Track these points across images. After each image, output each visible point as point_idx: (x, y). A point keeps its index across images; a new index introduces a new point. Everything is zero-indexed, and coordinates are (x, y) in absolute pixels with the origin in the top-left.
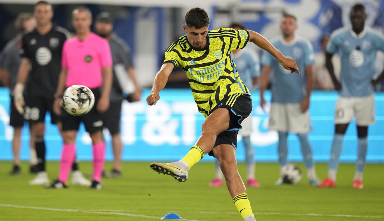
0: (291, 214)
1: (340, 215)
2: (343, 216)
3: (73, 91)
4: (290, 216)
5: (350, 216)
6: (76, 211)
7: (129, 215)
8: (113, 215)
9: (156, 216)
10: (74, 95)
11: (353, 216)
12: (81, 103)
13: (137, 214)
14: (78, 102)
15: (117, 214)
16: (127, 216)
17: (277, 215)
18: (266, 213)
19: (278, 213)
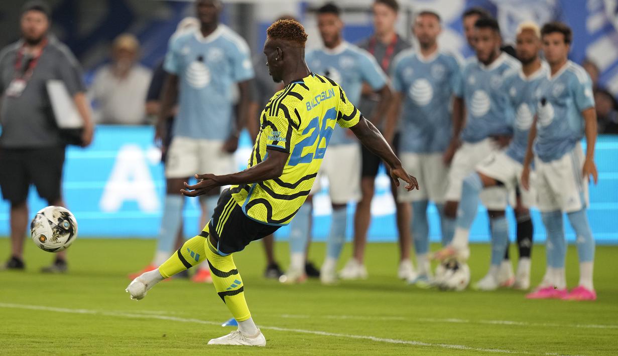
0: (421, 320)
1: (495, 322)
2: (501, 322)
3: (56, 212)
4: (420, 323)
5: (511, 323)
6: (93, 312)
7: (173, 319)
8: (151, 320)
9: (216, 320)
10: (54, 217)
11: (516, 323)
12: (58, 233)
13: (186, 317)
14: (55, 230)
15: (156, 317)
16: (171, 321)
17: (401, 321)
18: (384, 318)
19: (400, 318)
